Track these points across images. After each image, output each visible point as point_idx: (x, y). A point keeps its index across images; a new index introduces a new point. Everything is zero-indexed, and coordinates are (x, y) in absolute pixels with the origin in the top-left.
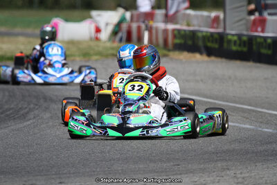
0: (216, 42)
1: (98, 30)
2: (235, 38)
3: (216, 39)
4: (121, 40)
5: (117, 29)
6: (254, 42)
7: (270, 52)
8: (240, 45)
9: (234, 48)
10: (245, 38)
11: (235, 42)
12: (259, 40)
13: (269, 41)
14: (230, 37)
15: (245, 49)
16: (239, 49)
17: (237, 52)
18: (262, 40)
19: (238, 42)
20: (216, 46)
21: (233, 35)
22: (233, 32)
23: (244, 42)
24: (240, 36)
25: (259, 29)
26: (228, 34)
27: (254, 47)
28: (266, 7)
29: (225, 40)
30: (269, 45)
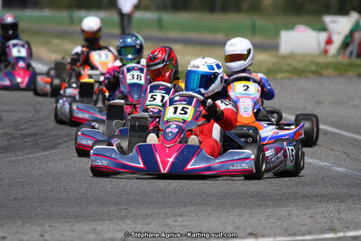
1: (329, 42)
4: (351, 54)
5: (348, 40)
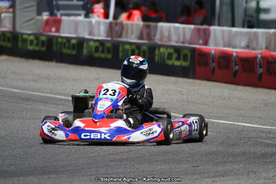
0: (9, 42)
2: (32, 38)
3: (9, 38)
6: (54, 42)
7: (74, 52)
8: (37, 45)
9: (31, 48)
10: (43, 38)
11: (32, 41)
12: (60, 40)
13: (74, 41)
14: (25, 36)
15: (43, 49)
16: (37, 48)
17: (34, 51)
18: (65, 40)
19: (35, 42)
20: (9, 45)
21: (30, 35)
22: (30, 32)
23: (43, 42)
24: (37, 36)
25: (53, 29)
26: (22, 34)
27: (54, 47)
28: (59, 8)
29: (20, 39)
30: (74, 45)
